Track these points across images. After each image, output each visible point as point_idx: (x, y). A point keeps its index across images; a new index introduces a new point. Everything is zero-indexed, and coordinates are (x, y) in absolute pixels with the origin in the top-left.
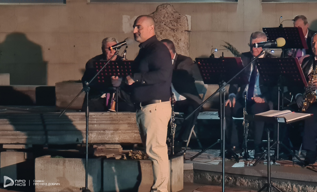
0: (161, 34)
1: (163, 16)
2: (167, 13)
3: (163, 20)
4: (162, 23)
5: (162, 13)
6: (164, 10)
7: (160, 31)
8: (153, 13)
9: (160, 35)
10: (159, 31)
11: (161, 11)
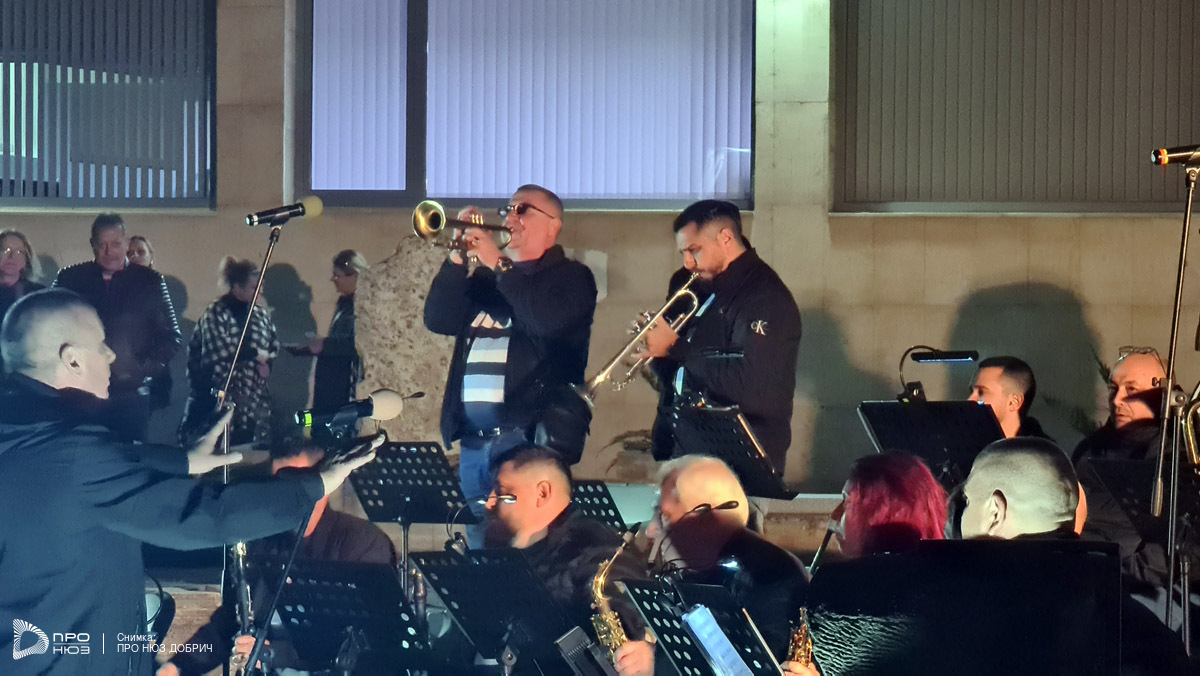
0: (409, 326)
1: (415, 271)
2: (429, 262)
3: (416, 282)
4: (414, 291)
5: (414, 260)
6: (419, 252)
7: (407, 317)
8: (386, 262)
9: (407, 331)
10: (402, 318)
11: (409, 256)
